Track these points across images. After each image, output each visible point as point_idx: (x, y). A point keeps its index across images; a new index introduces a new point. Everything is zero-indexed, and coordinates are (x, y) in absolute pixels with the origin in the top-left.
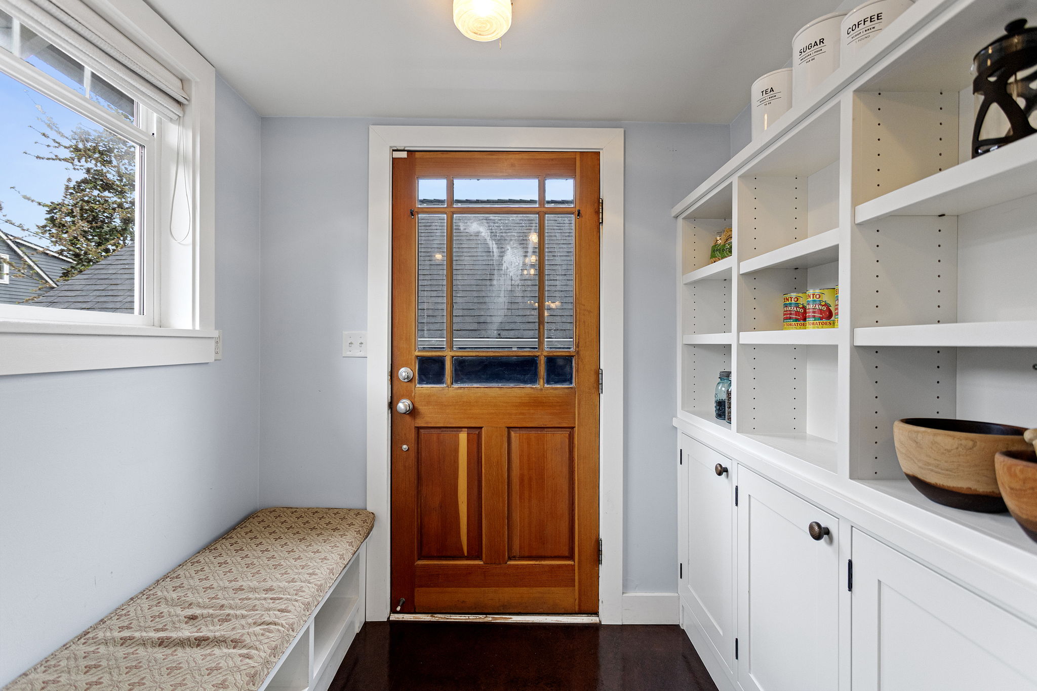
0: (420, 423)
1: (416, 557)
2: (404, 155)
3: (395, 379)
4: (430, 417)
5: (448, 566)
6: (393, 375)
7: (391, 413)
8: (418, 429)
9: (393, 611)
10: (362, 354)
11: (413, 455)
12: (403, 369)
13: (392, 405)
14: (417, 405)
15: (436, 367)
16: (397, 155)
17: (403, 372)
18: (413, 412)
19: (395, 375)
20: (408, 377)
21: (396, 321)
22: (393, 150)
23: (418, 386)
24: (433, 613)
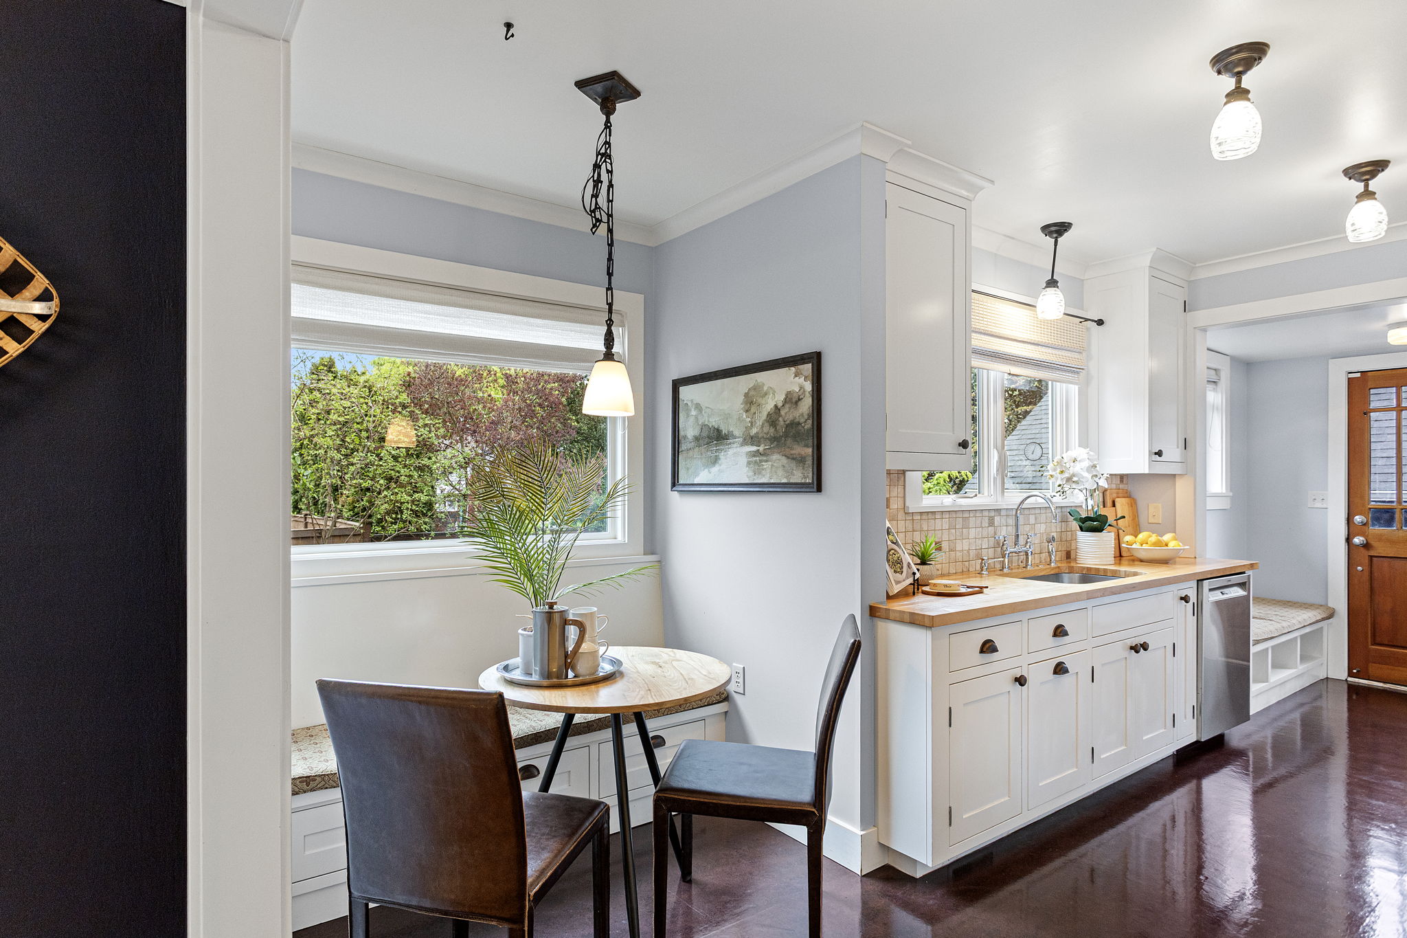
0: (1372, 553)
1: (1370, 643)
2: (1358, 375)
3: (1351, 523)
4: (1380, 549)
5: (1398, 652)
6: (1349, 520)
7: (1348, 545)
8: (1371, 557)
9: (1350, 674)
10: (1325, 506)
11: (1367, 574)
12: (1357, 517)
13: (1348, 540)
14: (1369, 541)
15: (1386, 516)
16: (1351, 376)
17: (1358, 519)
18: (1367, 546)
19: (1351, 520)
20: (1362, 522)
21: (1352, 485)
22: (1349, 373)
23: (1371, 528)
24: (1384, 683)
